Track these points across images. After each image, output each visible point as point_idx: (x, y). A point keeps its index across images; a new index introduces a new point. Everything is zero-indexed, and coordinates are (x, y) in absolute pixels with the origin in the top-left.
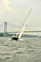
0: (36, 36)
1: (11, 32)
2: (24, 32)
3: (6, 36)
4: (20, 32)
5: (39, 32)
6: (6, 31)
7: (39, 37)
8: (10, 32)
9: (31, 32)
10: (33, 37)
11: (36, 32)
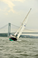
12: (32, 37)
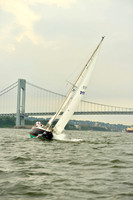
0: (119, 128)
1: (38, 114)
2: (75, 113)
3: (23, 124)
4: (62, 113)
5: (126, 113)
6: (24, 110)
7: (130, 131)
8: (35, 114)
11: (118, 113)
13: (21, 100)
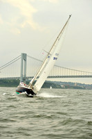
9: (81, 76)
10: (84, 88)
12: (78, 87)
13: (24, 67)
